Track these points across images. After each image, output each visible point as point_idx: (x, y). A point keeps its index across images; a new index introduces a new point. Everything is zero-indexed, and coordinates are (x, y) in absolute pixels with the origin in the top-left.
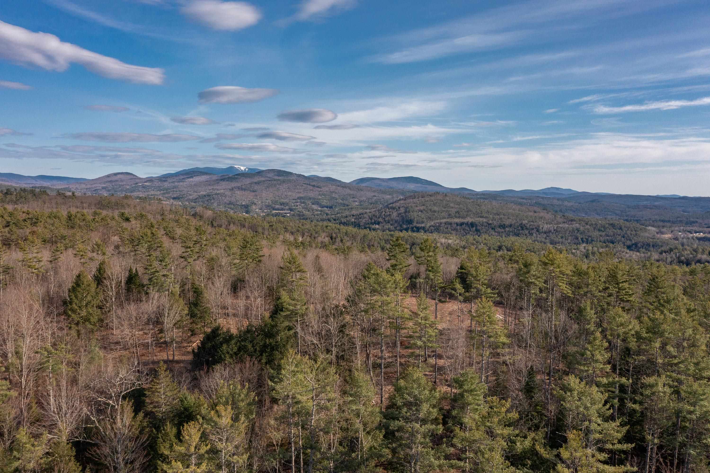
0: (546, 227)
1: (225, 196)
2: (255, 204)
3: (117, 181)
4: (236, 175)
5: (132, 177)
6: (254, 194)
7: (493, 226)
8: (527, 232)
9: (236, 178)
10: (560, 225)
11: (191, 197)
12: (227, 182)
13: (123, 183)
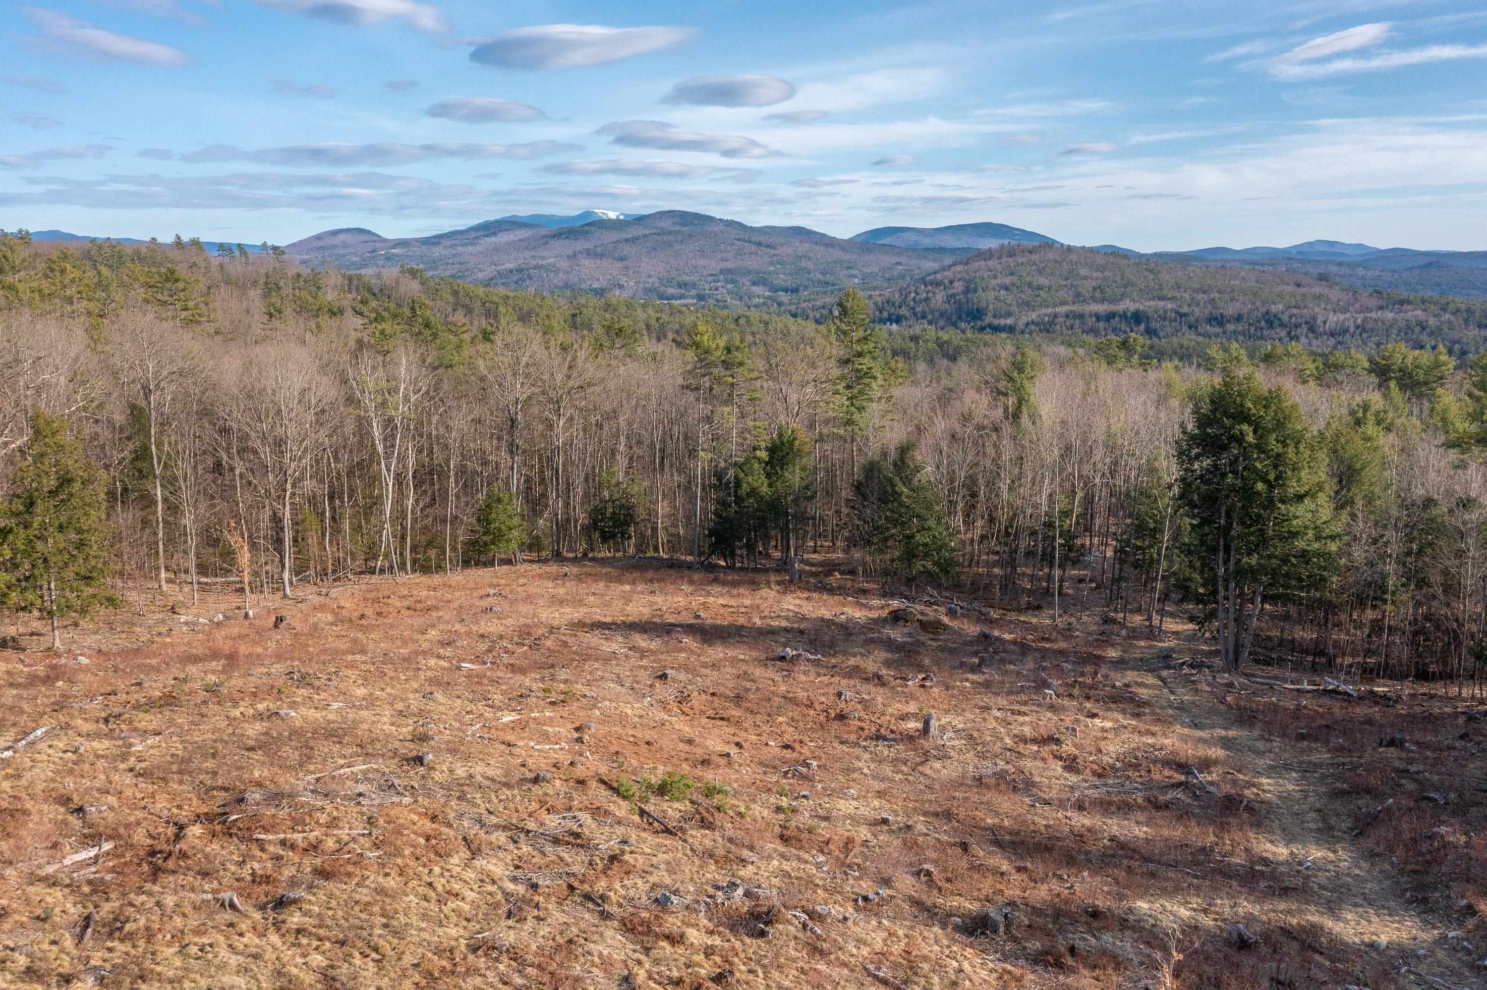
0: (1333, 319)
1: (557, 272)
2: (621, 287)
3: (334, 246)
4: (587, 224)
5: (370, 237)
6: (620, 264)
7: (1192, 319)
8: (1283, 333)
9: (587, 232)
10: (1374, 315)
11: (481, 275)
12: (567, 242)
13: (346, 252)
